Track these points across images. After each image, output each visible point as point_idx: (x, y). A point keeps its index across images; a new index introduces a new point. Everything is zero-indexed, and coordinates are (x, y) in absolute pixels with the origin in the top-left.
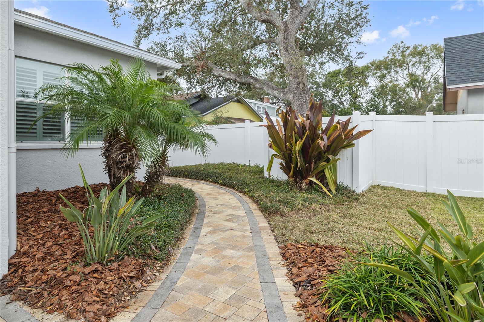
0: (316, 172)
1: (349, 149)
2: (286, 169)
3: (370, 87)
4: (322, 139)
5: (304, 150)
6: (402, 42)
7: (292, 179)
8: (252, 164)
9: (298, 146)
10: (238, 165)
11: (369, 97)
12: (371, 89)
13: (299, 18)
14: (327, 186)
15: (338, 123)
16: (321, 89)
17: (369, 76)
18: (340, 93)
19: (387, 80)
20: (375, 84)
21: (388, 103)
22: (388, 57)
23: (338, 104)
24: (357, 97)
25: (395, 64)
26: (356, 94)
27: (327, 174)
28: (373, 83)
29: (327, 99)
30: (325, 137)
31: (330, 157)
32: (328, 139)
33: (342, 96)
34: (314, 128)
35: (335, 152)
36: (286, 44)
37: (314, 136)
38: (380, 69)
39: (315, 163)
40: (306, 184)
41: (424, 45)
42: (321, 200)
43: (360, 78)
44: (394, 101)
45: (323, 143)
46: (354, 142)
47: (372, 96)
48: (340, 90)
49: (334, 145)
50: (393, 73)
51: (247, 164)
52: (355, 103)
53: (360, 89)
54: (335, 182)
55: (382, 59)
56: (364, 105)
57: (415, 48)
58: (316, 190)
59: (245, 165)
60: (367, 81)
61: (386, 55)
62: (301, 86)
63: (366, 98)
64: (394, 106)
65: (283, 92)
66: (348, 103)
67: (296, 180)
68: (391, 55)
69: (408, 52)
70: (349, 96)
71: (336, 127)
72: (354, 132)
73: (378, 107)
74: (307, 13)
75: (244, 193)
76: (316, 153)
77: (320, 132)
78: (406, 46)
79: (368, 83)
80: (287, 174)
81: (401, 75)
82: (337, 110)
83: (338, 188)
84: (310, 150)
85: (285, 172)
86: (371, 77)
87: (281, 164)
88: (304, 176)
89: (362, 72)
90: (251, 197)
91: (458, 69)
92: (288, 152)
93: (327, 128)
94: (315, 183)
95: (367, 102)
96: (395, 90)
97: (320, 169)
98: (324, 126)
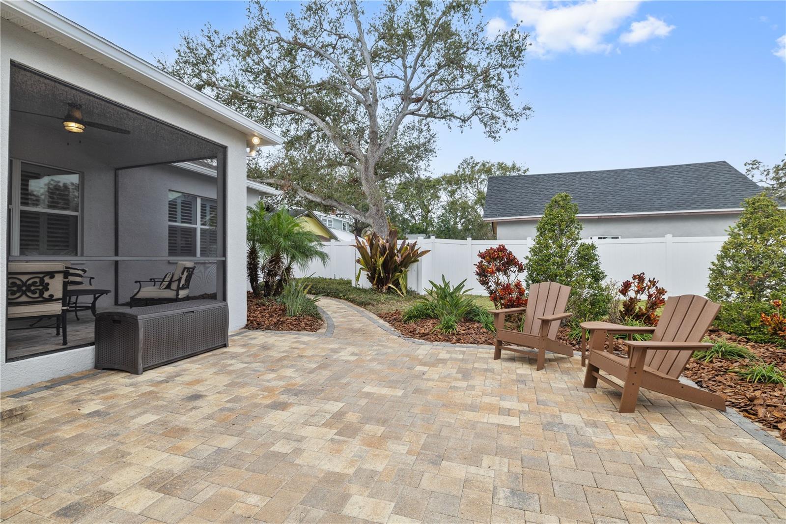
0: (393, 280)
1: (416, 264)
2: (371, 278)
3: (441, 202)
4: (398, 256)
5: (385, 264)
6: (472, 158)
7: (375, 286)
8: (337, 278)
9: (381, 261)
10: (326, 279)
11: (440, 212)
12: (442, 204)
13: (377, 153)
14: (400, 290)
15: (408, 245)
16: (392, 200)
17: (440, 190)
18: (412, 207)
19: (457, 196)
20: (446, 199)
21: (458, 220)
22: (459, 171)
23: (410, 218)
24: (429, 211)
25: (465, 180)
26: (428, 209)
27: (401, 281)
28: (444, 197)
29: (398, 212)
30: (400, 255)
31: (403, 269)
32: (402, 256)
33: (414, 209)
34: (392, 248)
35: (406, 266)
36: (366, 175)
37: (392, 255)
38: (451, 184)
39: (392, 273)
40: (386, 289)
41: (492, 162)
42: (396, 298)
43: (432, 191)
44: (464, 218)
45: (398, 259)
46: (419, 259)
47: (444, 211)
48: (412, 204)
49: (406, 260)
50: (463, 190)
51: (333, 278)
52: (427, 218)
53: (432, 203)
54: (406, 288)
55: (453, 173)
56: (436, 220)
57: (484, 165)
58: (392, 292)
59: (331, 279)
60: (439, 195)
61: (457, 170)
62: (380, 213)
63: (438, 213)
64: (464, 223)
65: (364, 216)
66: (420, 217)
67: (378, 286)
68: (461, 170)
69: (477, 168)
70: (420, 210)
71: (407, 248)
72: (419, 252)
73: (450, 223)
74: (384, 150)
75: (340, 298)
76: (393, 266)
77: (396, 252)
78: (475, 162)
79: (439, 197)
80: (372, 282)
81: (471, 191)
82: (408, 225)
83: (408, 292)
84: (390, 264)
85: (370, 281)
86: (442, 191)
87: (368, 275)
88: (384, 283)
89: (434, 186)
90: (346, 299)
91: (492, 205)
92: (373, 265)
93: (401, 249)
94: (392, 288)
95: (438, 218)
96: (465, 207)
97: (396, 278)
98: (398, 247)
